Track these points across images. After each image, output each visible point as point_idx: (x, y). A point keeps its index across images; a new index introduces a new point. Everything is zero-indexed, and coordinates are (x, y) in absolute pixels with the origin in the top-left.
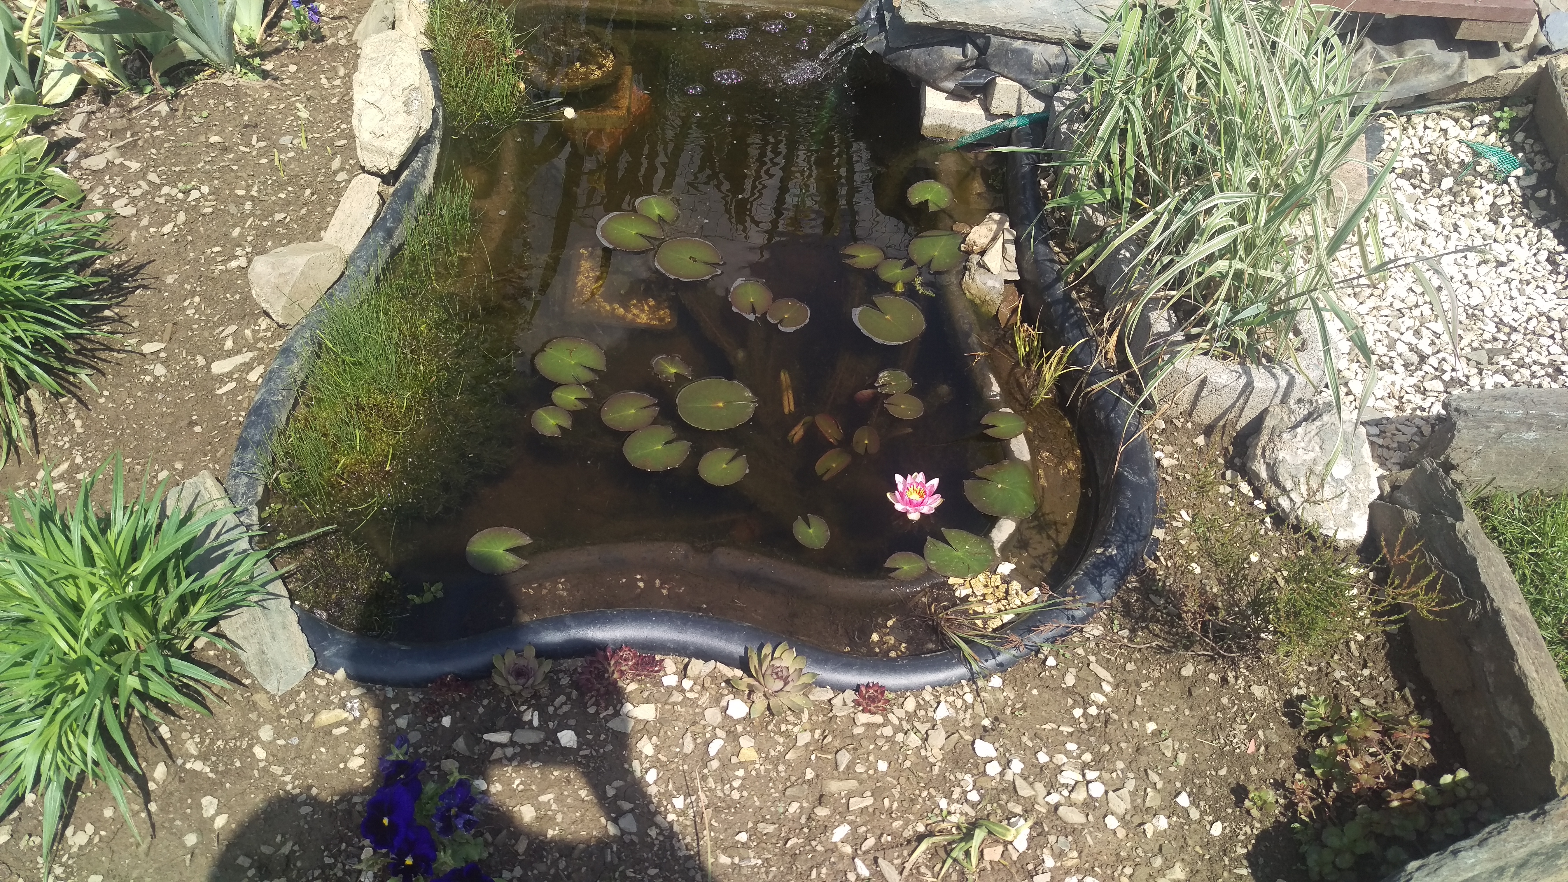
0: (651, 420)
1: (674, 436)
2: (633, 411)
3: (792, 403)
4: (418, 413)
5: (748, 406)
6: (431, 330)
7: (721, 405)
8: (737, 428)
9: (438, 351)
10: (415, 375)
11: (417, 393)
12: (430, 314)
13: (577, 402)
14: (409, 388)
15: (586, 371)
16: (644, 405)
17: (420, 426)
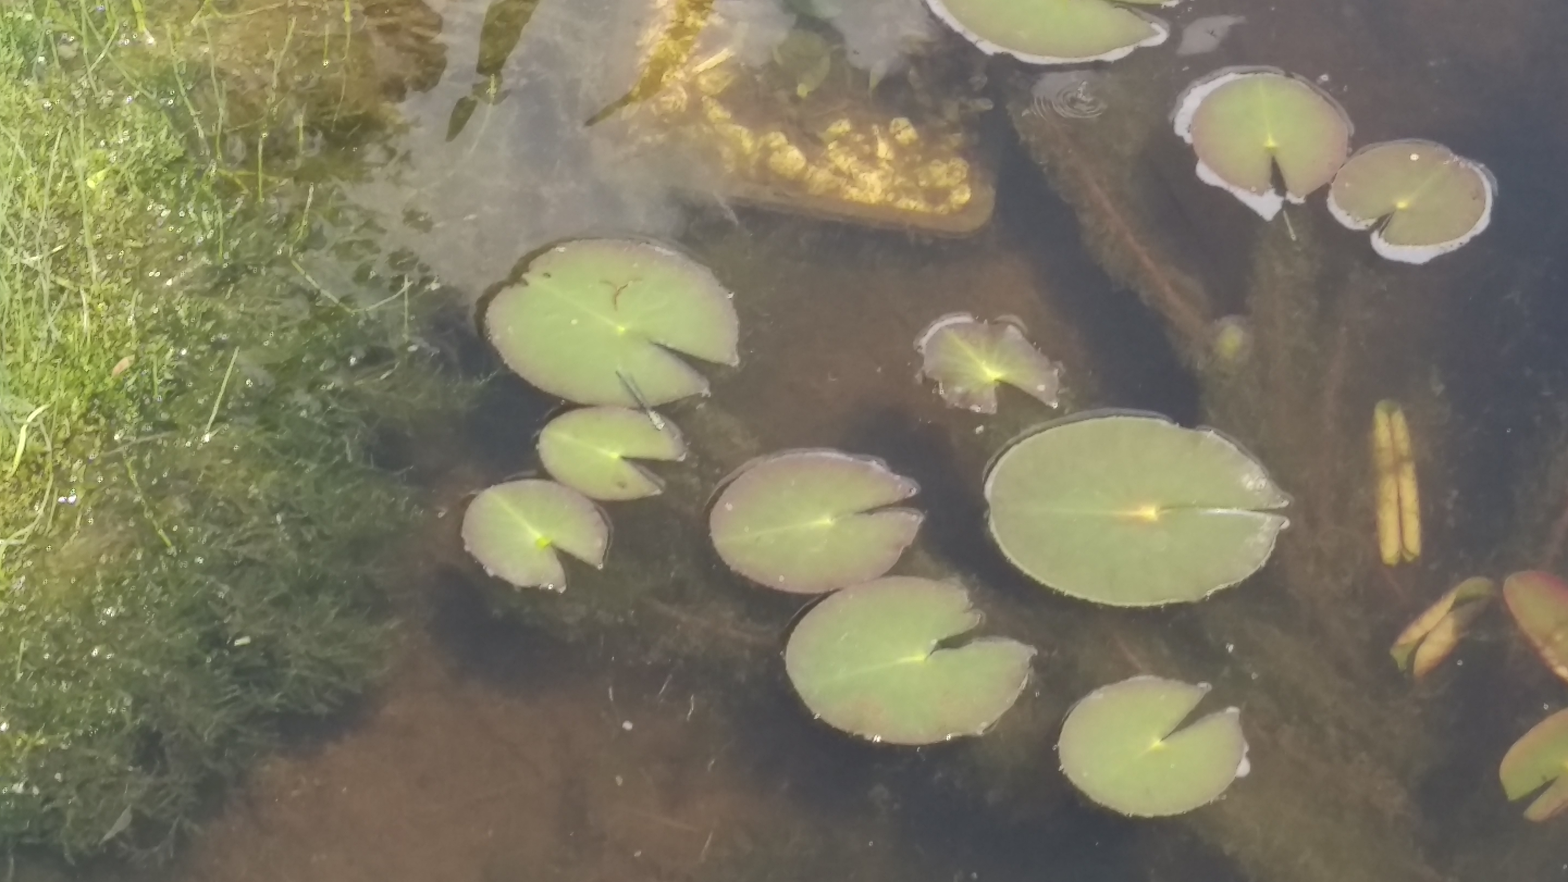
0: (892, 556)
1: (970, 620)
2: (826, 521)
3: (1413, 526)
4: (63, 482)
5: (1253, 528)
6: (123, 190)
7: (1150, 512)
8: (1203, 602)
9: (144, 266)
10: (62, 350)
11: (64, 410)
12: (121, 137)
13: (630, 473)
14: (37, 393)
15: (669, 364)
16: (869, 498)
17: (67, 527)
